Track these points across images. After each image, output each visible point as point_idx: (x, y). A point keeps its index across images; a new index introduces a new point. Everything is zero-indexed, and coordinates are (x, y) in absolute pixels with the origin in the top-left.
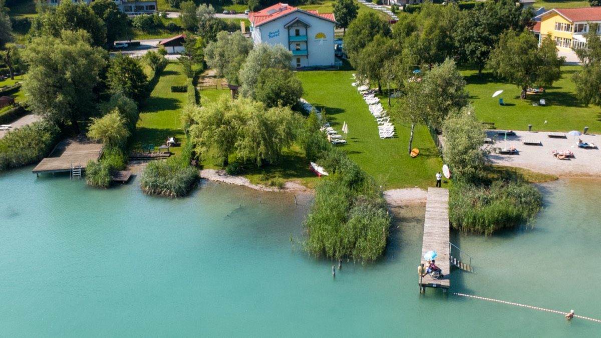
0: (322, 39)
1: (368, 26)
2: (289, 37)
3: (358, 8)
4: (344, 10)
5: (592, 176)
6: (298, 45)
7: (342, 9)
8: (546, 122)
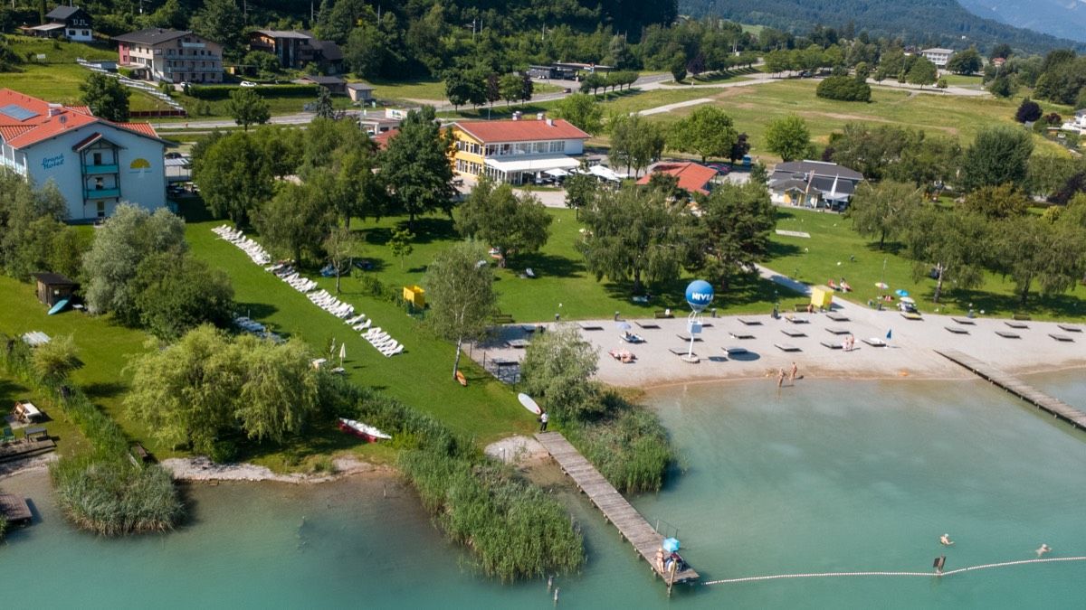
0: (143, 170)
1: (243, 155)
2: (83, 164)
3: (129, 94)
4: (107, 98)
5: (669, 382)
6: (99, 179)
7: (103, 94)
8: (561, 305)
